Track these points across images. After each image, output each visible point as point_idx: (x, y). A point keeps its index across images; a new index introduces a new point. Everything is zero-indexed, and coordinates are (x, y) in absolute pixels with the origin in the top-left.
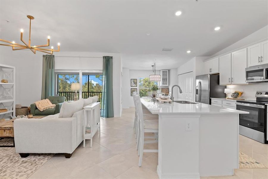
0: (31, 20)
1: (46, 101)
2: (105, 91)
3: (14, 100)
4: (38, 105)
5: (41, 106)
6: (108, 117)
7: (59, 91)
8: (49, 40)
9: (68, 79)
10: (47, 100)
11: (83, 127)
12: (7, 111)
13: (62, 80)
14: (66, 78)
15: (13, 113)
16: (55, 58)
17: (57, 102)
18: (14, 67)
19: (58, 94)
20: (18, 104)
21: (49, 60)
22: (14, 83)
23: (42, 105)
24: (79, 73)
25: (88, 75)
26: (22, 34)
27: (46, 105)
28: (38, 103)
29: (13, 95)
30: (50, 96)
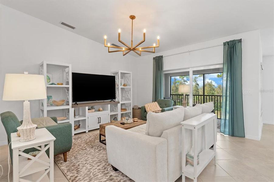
0: (133, 20)
1: (155, 105)
2: (228, 95)
3: (131, 101)
4: (147, 108)
5: (149, 109)
6: (234, 136)
7: (171, 94)
8: (144, 34)
9: (186, 81)
10: (156, 103)
11: (181, 154)
12: (126, 111)
13: (181, 83)
14: (184, 80)
15: (130, 112)
16: (164, 58)
17: (165, 106)
18: (131, 72)
19: (170, 96)
20: (136, 105)
21: (158, 62)
22: (131, 87)
23: (151, 108)
24: (188, 72)
25: (204, 74)
26: (119, 34)
27: (154, 108)
28: (147, 106)
29: (130, 97)
30: (159, 99)
